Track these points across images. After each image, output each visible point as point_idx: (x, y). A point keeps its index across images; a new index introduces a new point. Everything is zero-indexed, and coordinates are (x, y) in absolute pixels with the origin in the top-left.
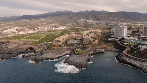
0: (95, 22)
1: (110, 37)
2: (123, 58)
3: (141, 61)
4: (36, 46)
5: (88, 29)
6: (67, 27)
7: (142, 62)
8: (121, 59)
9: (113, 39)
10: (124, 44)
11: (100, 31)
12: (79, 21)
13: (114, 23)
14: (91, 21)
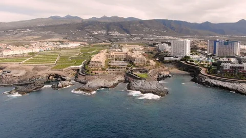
0: (123, 35)
1: (167, 56)
2: (206, 80)
3: (231, 82)
4: (62, 71)
5: (121, 45)
6: (82, 43)
7: (233, 82)
8: (203, 81)
9: (172, 58)
10: (193, 64)
11: (141, 49)
12: (96, 33)
13: (153, 37)
14: (117, 33)
